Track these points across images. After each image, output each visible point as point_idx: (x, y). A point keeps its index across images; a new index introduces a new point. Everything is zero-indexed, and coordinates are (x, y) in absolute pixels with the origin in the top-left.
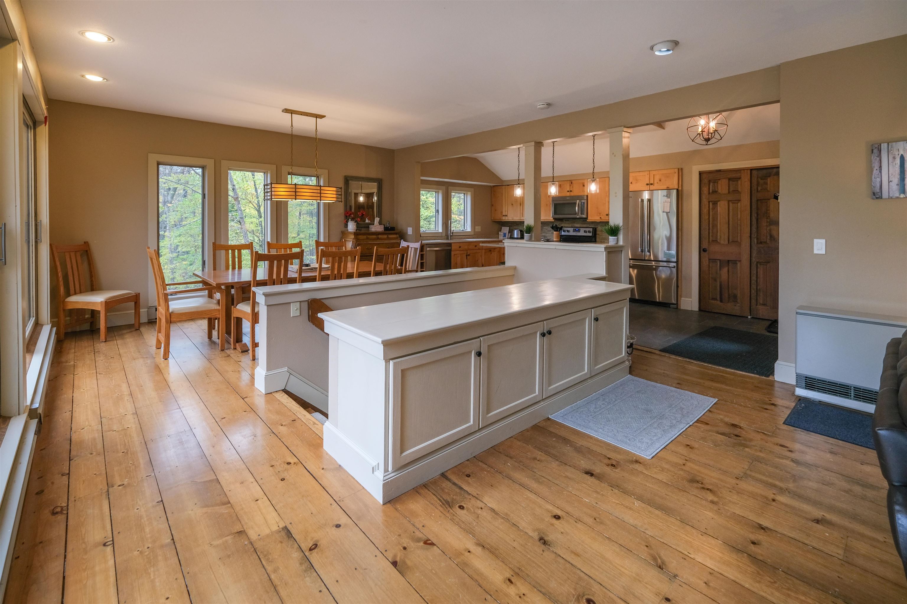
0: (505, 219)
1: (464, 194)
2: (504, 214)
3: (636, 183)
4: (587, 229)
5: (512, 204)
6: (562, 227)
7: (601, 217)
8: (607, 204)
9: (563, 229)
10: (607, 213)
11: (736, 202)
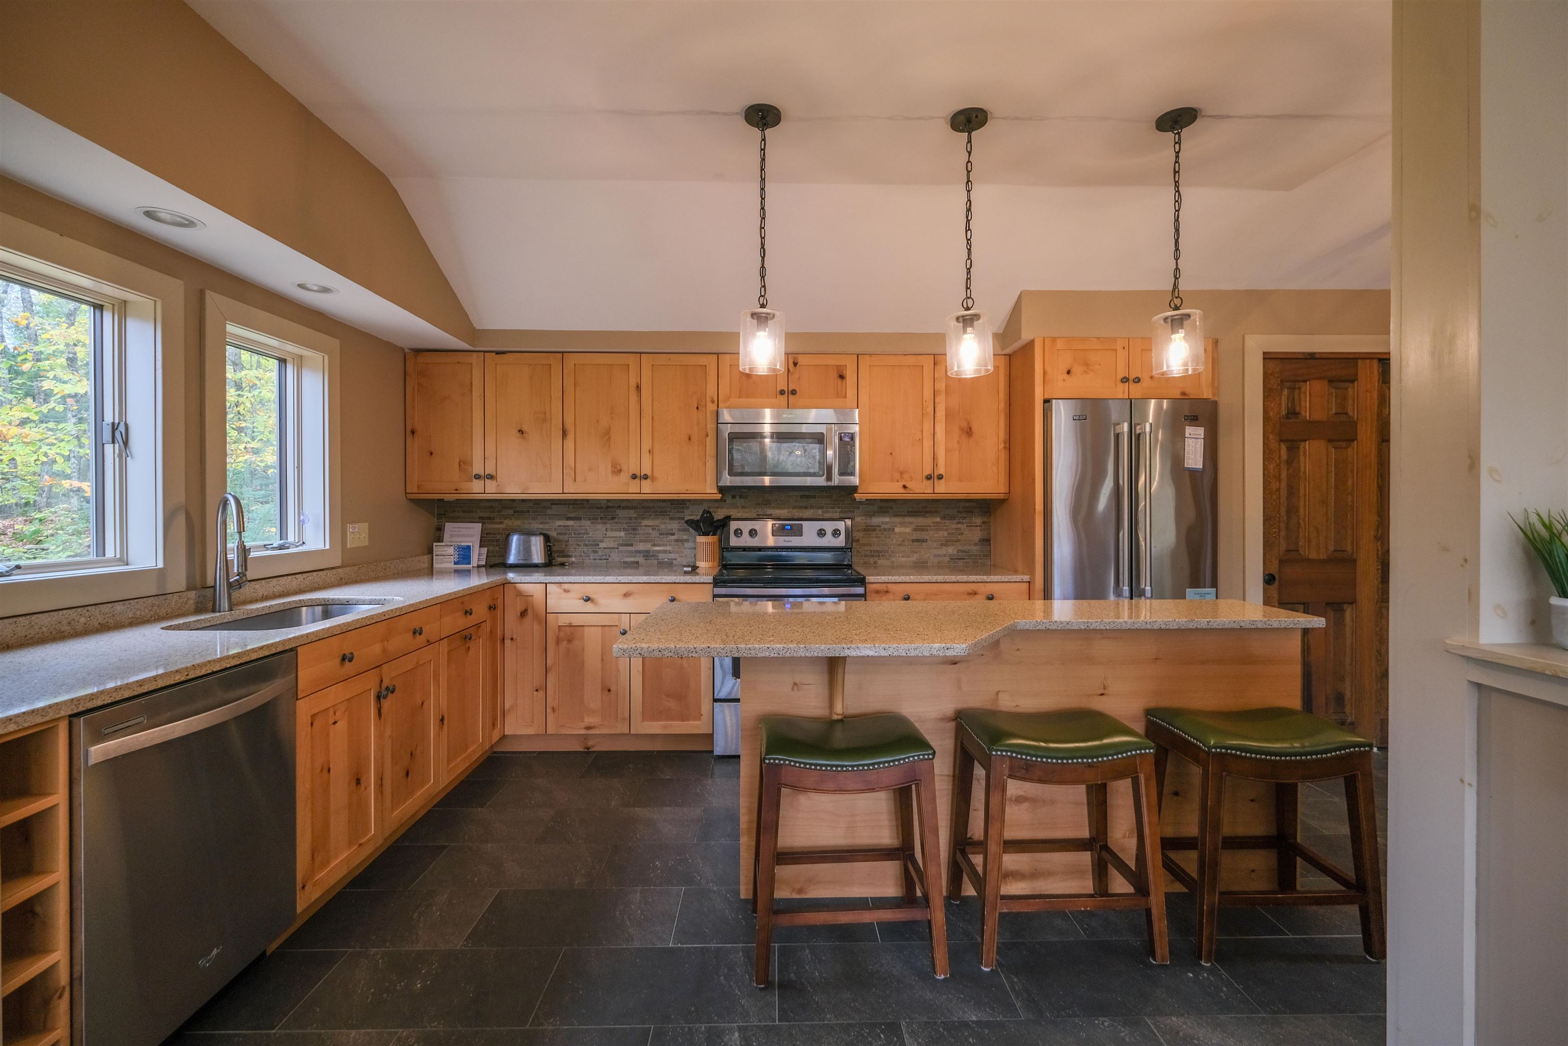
0: (476, 489)
1: (282, 361)
2: (477, 469)
3: (1085, 372)
4: (829, 526)
5: (521, 431)
6: (728, 518)
7: (908, 485)
8: (928, 443)
9: (734, 525)
10: (928, 471)
11: (1344, 444)
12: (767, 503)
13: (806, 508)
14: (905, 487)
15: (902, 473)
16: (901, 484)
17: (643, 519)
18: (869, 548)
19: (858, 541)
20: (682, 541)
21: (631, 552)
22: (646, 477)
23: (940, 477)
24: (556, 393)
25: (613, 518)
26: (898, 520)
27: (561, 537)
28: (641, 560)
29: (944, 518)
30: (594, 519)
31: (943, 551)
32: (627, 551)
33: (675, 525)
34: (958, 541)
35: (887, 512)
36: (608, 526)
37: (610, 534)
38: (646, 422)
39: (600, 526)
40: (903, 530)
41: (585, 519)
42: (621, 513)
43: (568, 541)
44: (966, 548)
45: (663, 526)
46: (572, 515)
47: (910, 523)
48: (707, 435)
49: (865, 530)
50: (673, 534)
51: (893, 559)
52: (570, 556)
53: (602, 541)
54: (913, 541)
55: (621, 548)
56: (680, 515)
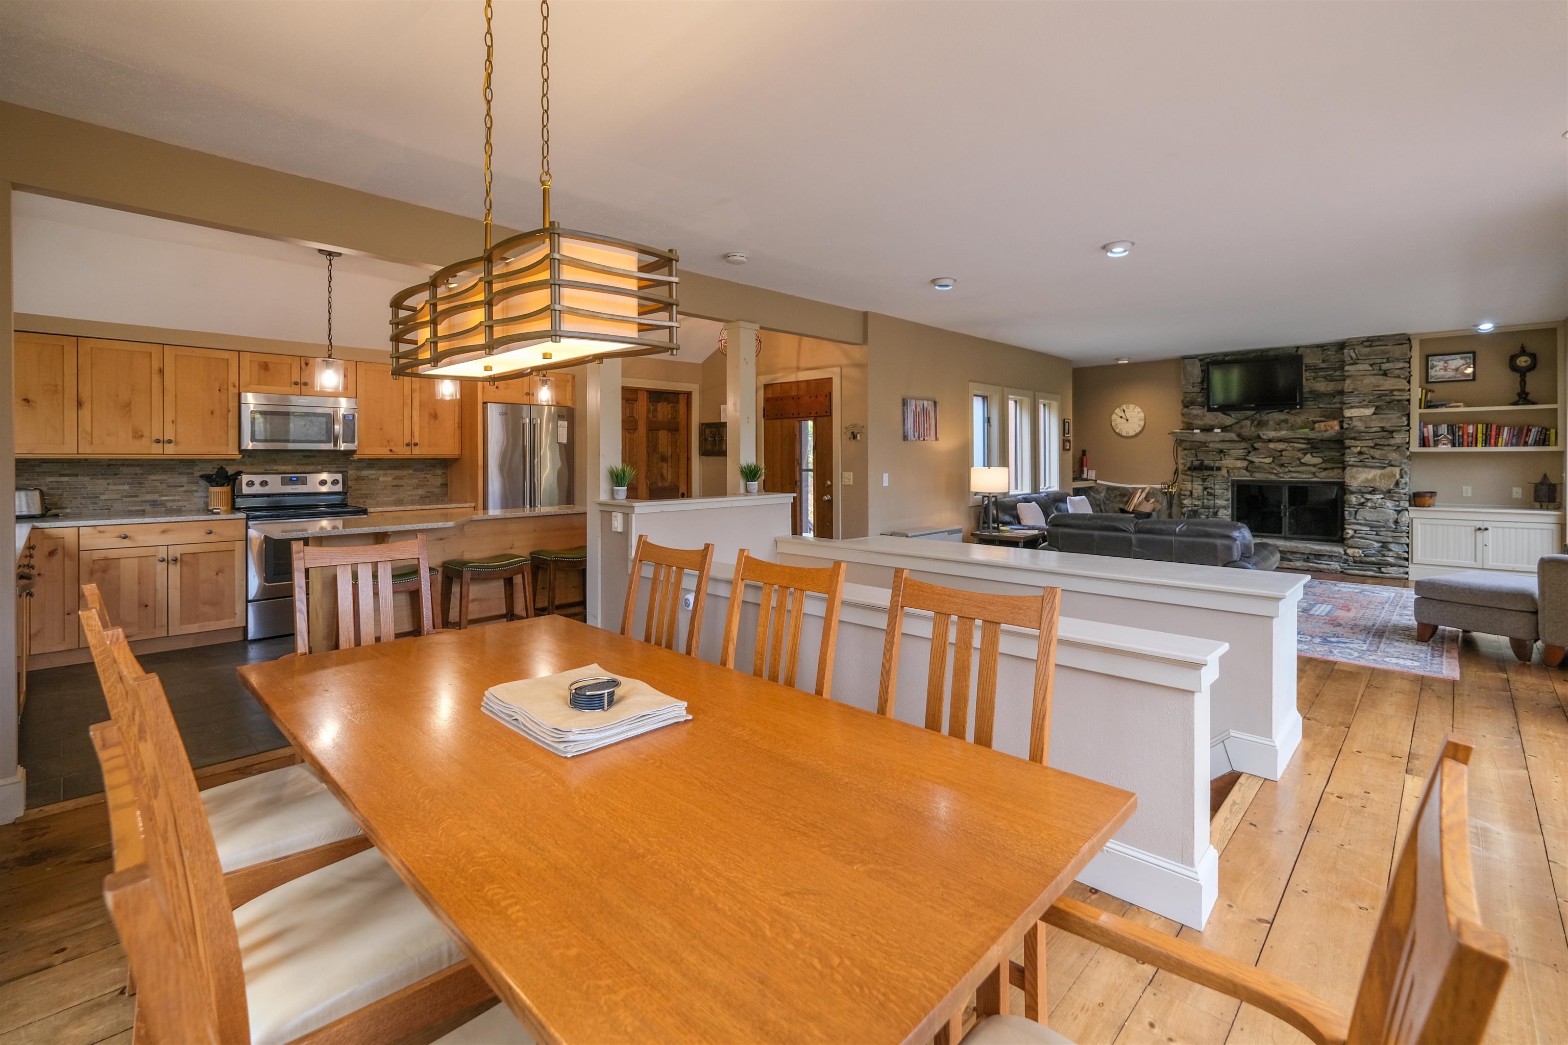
4: (328, 477)
6: (239, 473)
7: (393, 449)
8: (407, 423)
9: (245, 478)
10: (407, 440)
11: (632, 431)
12: (275, 462)
13: (308, 464)
14: (391, 450)
15: (388, 442)
16: (388, 448)
17: (150, 474)
18: (359, 492)
19: (351, 487)
20: (192, 491)
21: (137, 502)
22: (170, 442)
23: (416, 444)
24: (70, 370)
25: (116, 474)
26: (381, 472)
27: (53, 492)
28: (148, 508)
29: (415, 470)
30: (94, 476)
31: (415, 492)
32: (131, 502)
33: (184, 479)
34: (426, 485)
35: (373, 467)
36: (111, 481)
37: (111, 487)
38: (169, 399)
39: (99, 481)
40: (385, 479)
41: (82, 475)
42: (124, 470)
43: (62, 495)
44: (432, 490)
45: (171, 480)
46: (67, 472)
47: (391, 474)
48: (229, 411)
49: (356, 480)
50: (182, 486)
51: (378, 499)
52: (66, 508)
53: (104, 494)
54: (393, 486)
55: (125, 499)
56: (190, 471)
